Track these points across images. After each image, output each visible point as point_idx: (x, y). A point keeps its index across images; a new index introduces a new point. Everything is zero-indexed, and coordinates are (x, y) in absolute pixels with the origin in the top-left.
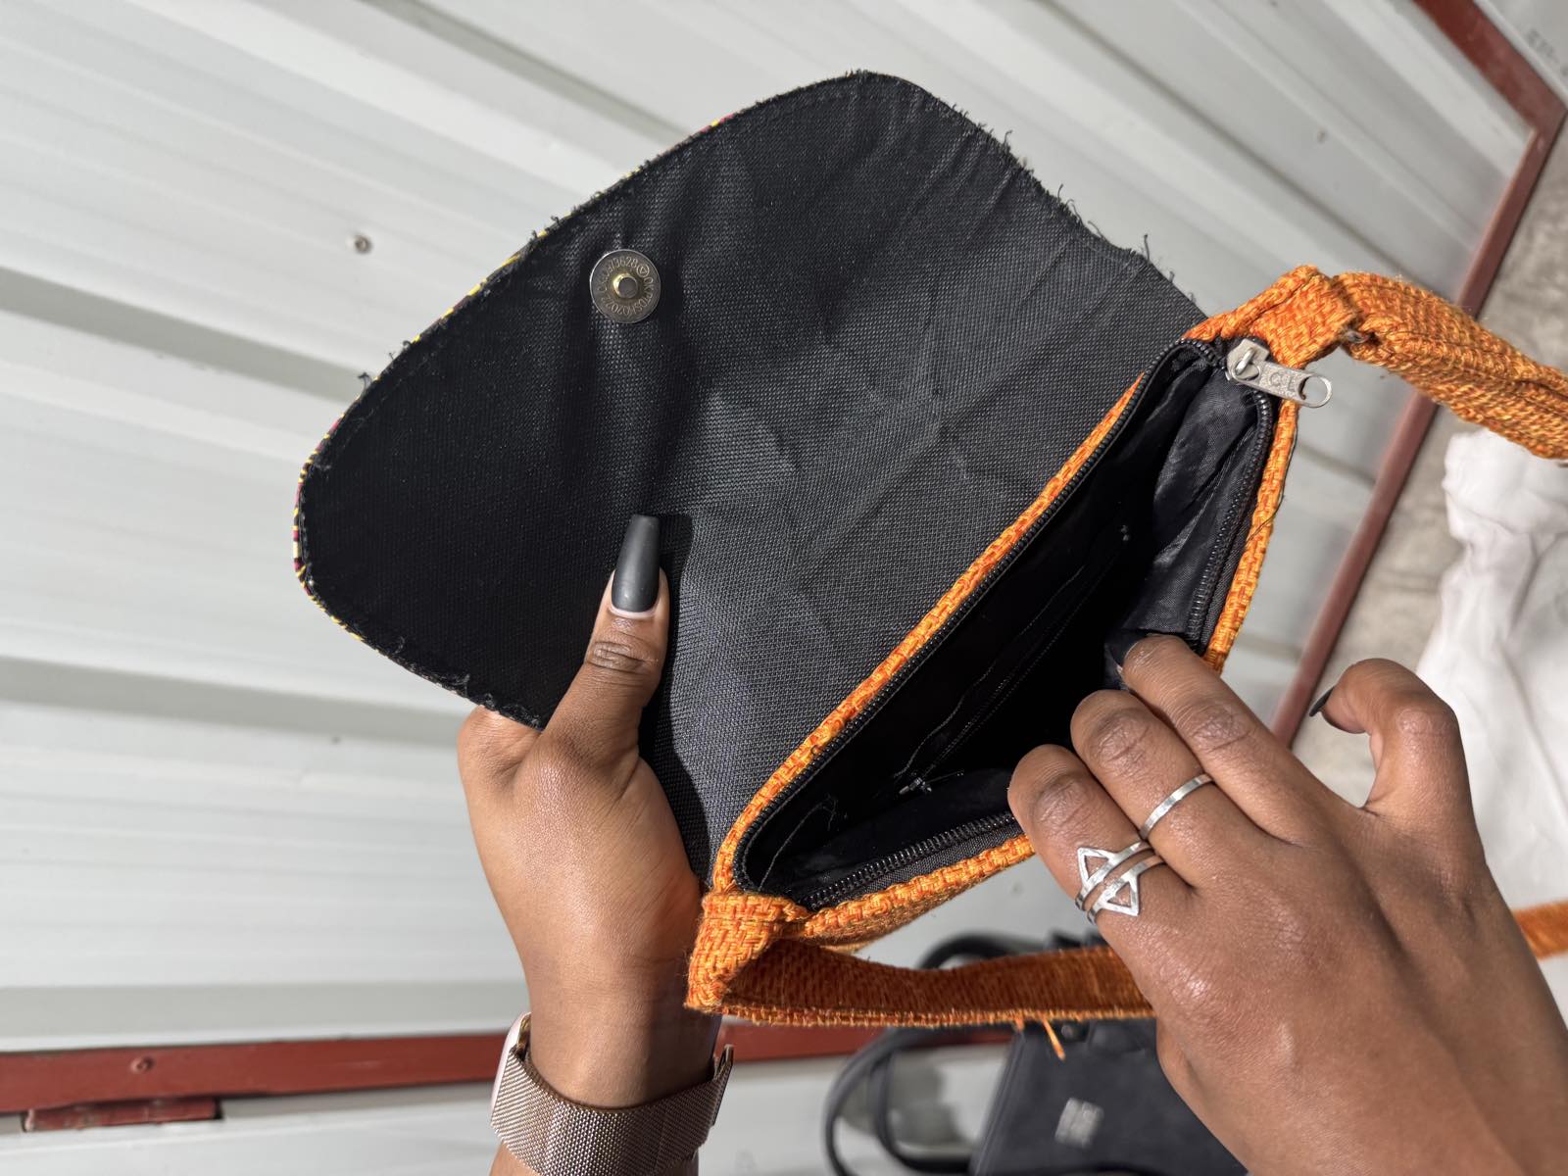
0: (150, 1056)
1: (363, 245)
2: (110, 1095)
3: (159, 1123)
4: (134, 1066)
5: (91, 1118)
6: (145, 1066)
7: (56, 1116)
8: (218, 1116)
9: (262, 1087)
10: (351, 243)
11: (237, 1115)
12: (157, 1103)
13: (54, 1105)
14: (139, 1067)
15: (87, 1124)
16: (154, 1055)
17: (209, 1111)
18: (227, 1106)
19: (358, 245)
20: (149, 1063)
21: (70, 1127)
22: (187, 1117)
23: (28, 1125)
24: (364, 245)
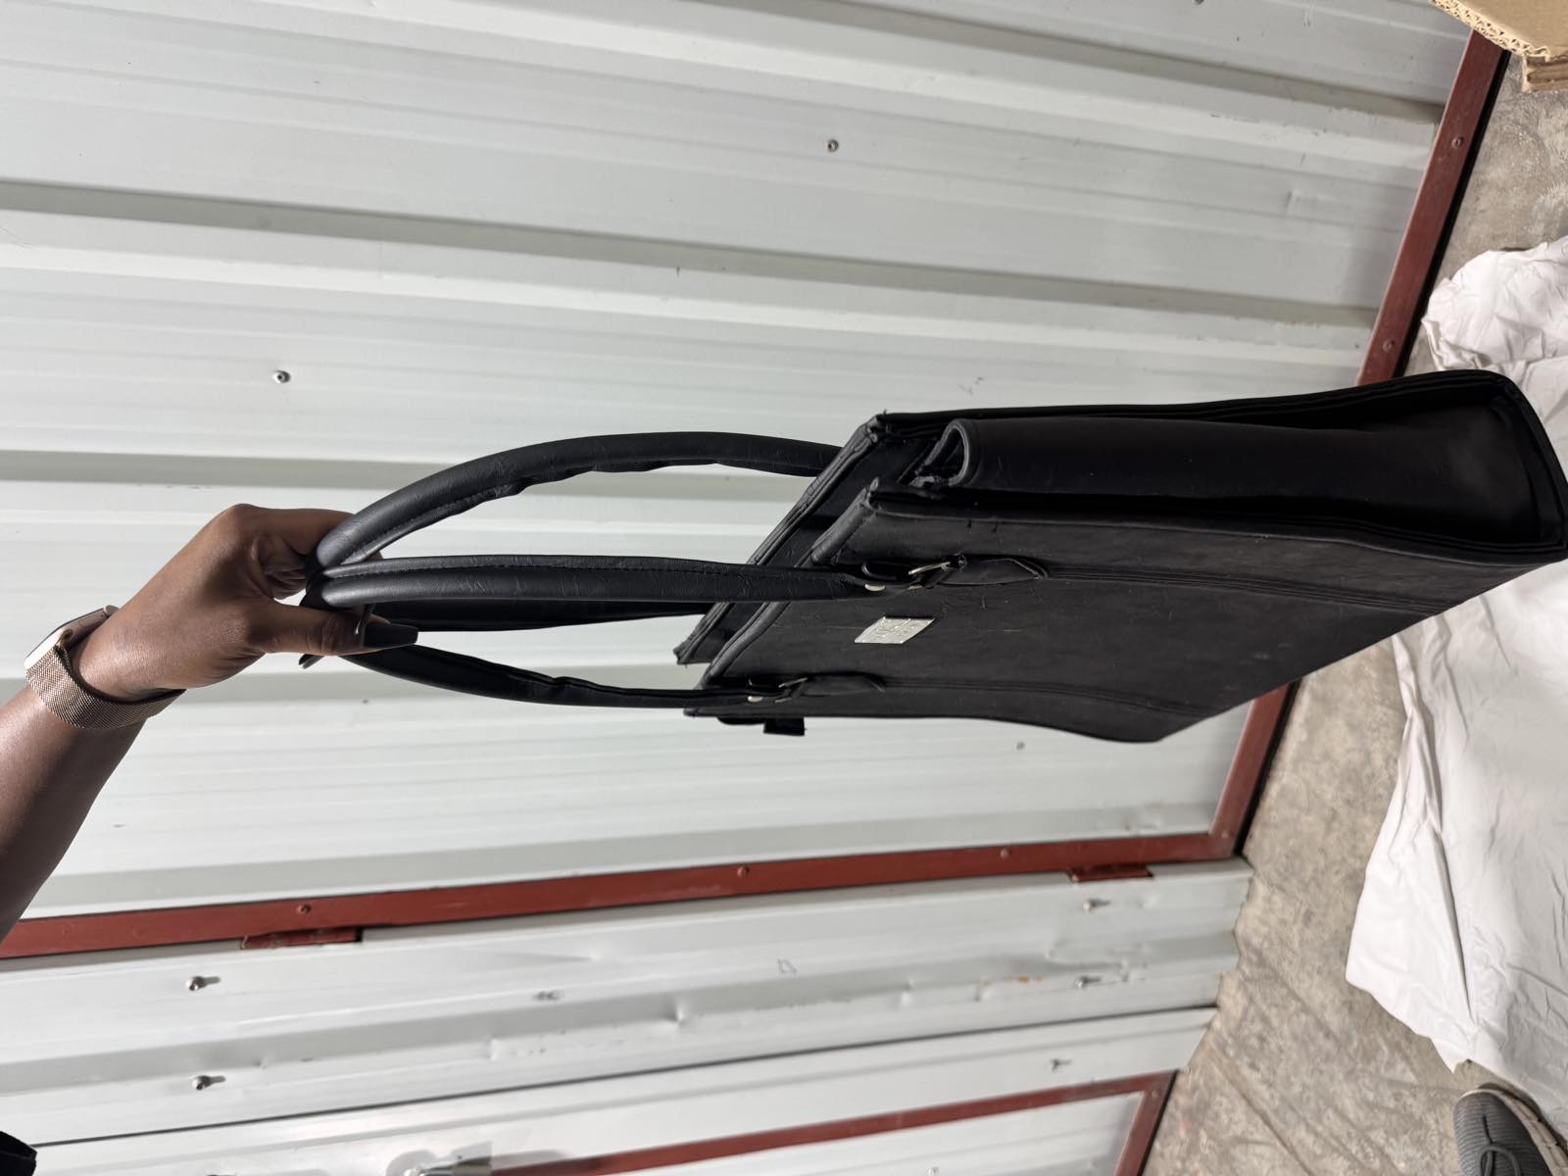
0: (308, 904)
1: (285, 377)
2: (290, 927)
3: (322, 944)
4: (299, 909)
5: (278, 942)
6: (306, 910)
7: (260, 940)
8: (358, 939)
9: (387, 920)
10: (275, 377)
11: (371, 939)
12: (321, 932)
13: (260, 933)
14: (302, 910)
15: (275, 946)
16: (310, 903)
17: (351, 936)
18: (366, 933)
19: (280, 377)
20: (308, 908)
21: (266, 947)
22: (339, 940)
23: (243, 946)
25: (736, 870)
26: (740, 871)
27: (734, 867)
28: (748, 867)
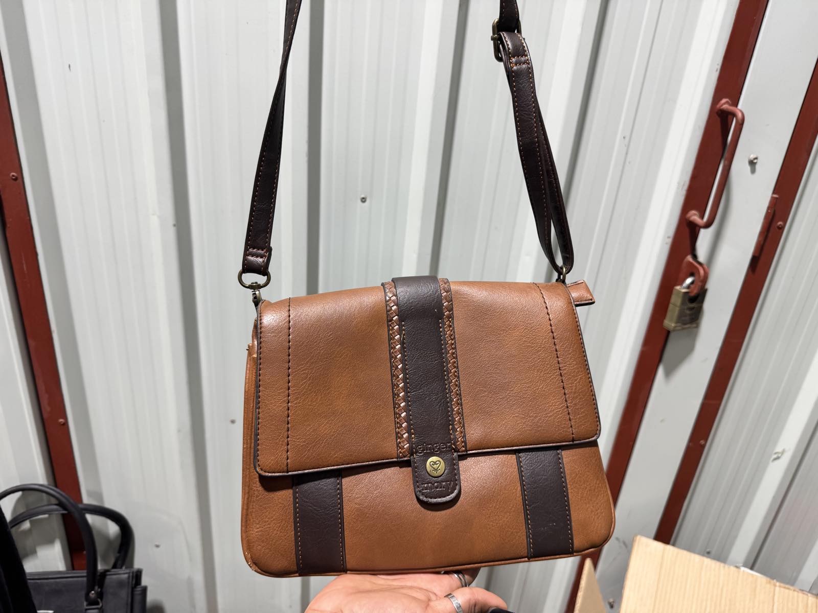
0: (19, 179)
4: (13, 174)
6: (14, 178)
19: (363, 198)
24: (364, 200)
25: (62, 418)
26: (61, 420)
27: (65, 417)
28: (66, 425)
